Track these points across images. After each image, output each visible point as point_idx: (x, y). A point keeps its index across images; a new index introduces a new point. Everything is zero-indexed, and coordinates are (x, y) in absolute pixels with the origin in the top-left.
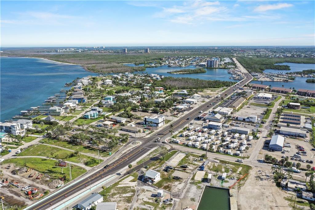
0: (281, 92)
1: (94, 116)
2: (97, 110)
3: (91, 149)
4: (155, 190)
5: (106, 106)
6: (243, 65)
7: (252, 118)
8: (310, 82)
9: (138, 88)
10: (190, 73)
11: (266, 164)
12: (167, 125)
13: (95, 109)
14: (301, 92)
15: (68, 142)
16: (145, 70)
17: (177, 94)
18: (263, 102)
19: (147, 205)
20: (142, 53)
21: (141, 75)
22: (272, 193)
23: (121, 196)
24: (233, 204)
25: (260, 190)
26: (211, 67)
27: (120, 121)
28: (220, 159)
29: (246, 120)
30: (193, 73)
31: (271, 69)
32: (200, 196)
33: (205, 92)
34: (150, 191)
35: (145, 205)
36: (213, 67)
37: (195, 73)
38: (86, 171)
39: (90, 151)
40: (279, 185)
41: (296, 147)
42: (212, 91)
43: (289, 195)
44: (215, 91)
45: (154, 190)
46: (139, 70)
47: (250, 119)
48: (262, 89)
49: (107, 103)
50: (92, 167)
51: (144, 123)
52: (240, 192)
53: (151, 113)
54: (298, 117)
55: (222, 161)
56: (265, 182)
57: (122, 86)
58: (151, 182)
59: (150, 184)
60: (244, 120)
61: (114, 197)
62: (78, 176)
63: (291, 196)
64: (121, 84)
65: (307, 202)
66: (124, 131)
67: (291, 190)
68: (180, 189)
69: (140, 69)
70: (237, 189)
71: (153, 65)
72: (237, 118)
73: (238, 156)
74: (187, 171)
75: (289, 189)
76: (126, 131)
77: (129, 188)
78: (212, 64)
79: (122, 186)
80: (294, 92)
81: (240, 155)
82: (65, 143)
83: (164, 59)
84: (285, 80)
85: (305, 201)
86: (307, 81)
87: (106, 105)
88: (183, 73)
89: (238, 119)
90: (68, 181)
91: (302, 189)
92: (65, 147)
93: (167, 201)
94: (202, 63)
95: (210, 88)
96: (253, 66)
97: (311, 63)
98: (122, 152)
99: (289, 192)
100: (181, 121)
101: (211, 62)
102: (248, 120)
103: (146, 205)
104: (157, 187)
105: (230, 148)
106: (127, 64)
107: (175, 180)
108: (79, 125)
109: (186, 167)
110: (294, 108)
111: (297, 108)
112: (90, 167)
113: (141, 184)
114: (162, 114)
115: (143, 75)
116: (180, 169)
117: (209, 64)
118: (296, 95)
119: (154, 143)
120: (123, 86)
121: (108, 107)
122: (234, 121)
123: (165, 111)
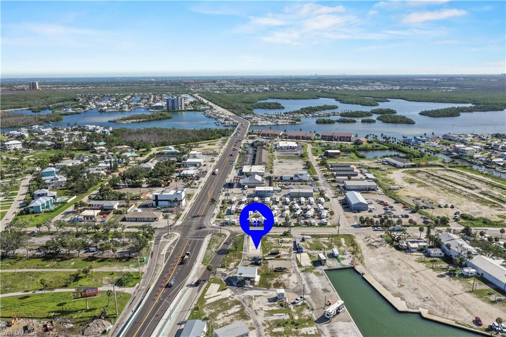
0: (301, 138)
1: (47, 207)
2: (48, 195)
3: (100, 259)
4: (267, 293)
5: (53, 187)
6: (219, 104)
7: (302, 175)
8: (321, 123)
9: (82, 150)
10: (149, 121)
11: (364, 228)
12: (193, 202)
13: (42, 194)
14: (326, 136)
15: (41, 258)
16: (62, 120)
17: (162, 154)
18: (292, 154)
19: (276, 314)
20: (23, 89)
21: (65, 129)
22: (399, 259)
23: (226, 315)
24: (373, 283)
25: (385, 259)
26: (174, 109)
27: (110, 206)
28: (310, 234)
29: (295, 179)
30: (154, 120)
31: (260, 108)
32: (330, 284)
33: (201, 147)
34: (261, 296)
35: (272, 315)
36: (176, 109)
37: (157, 120)
38: (130, 295)
39: (101, 263)
40: (398, 248)
41: (378, 202)
42: (209, 145)
43: (417, 257)
44: (214, 144)
45: (265, 293)
46: (52, 121)
47: (300, 176)
48: (276, 136)
49: (54, 181)
50: (133, 286)
51: (154, 204)
52: (367, 267)
53: (148, 187)
54: (348, 166)
55: (313, 235)
56: (381, 249)
57: (46, 149)
58: (251, 285)
59: (252, 286)
60: (292, 179)
61: (218, 318)
62: (123, 305)
63: (419, 257)
64: (43, 147)
65: (439, 259)
66: (131, 221)
67: (415, 250)
68: (297, 283)
69: (53, 119)
70: (360, 264)
71: (70, 110)
72: (281, 178)
73: (326, 225)
74: (283, 258)
75: (412, 250)
76: (135, 221)
77: (226, 300)
78: (176, 105)
79: (214, 301)
80: (316, 137)
81: (329, 224)
82: (39, 261)
83: (81, 100)
84: (292, 123)
85: (436, 258)
86: (317, 122)
87: (52, 185)
88: (138, 120)
89: (284, 179)
90: (115, 318)
91: (425, 246)
92: (45, 268)
93: (297, 301)
94: (158, 104)
95: (202, 140)
96: (235, 105)
97: (301, 99)
98: (162, 253)
99: (414, 253)
100: (207, 191)
101: (173, 101)
102: (297, 178)
103: (274, 314)
104: (266, 289)
105: (308, 218)
106: (13, 110)
107: (280, 273)
108: (38, 226)
109: (278, 253)
110: (334, 157)
111: (337, 156)
112: (129, 287)
113: (237, 290)
114: (167, 186)
115: (70, 128)
116: (272, 258)
117: (170, 105)
118: (321, 140)
119: (198, 231)
120: (50, 149)
121: (58, 188)
122: (280, 183)
123: (169, 181)
